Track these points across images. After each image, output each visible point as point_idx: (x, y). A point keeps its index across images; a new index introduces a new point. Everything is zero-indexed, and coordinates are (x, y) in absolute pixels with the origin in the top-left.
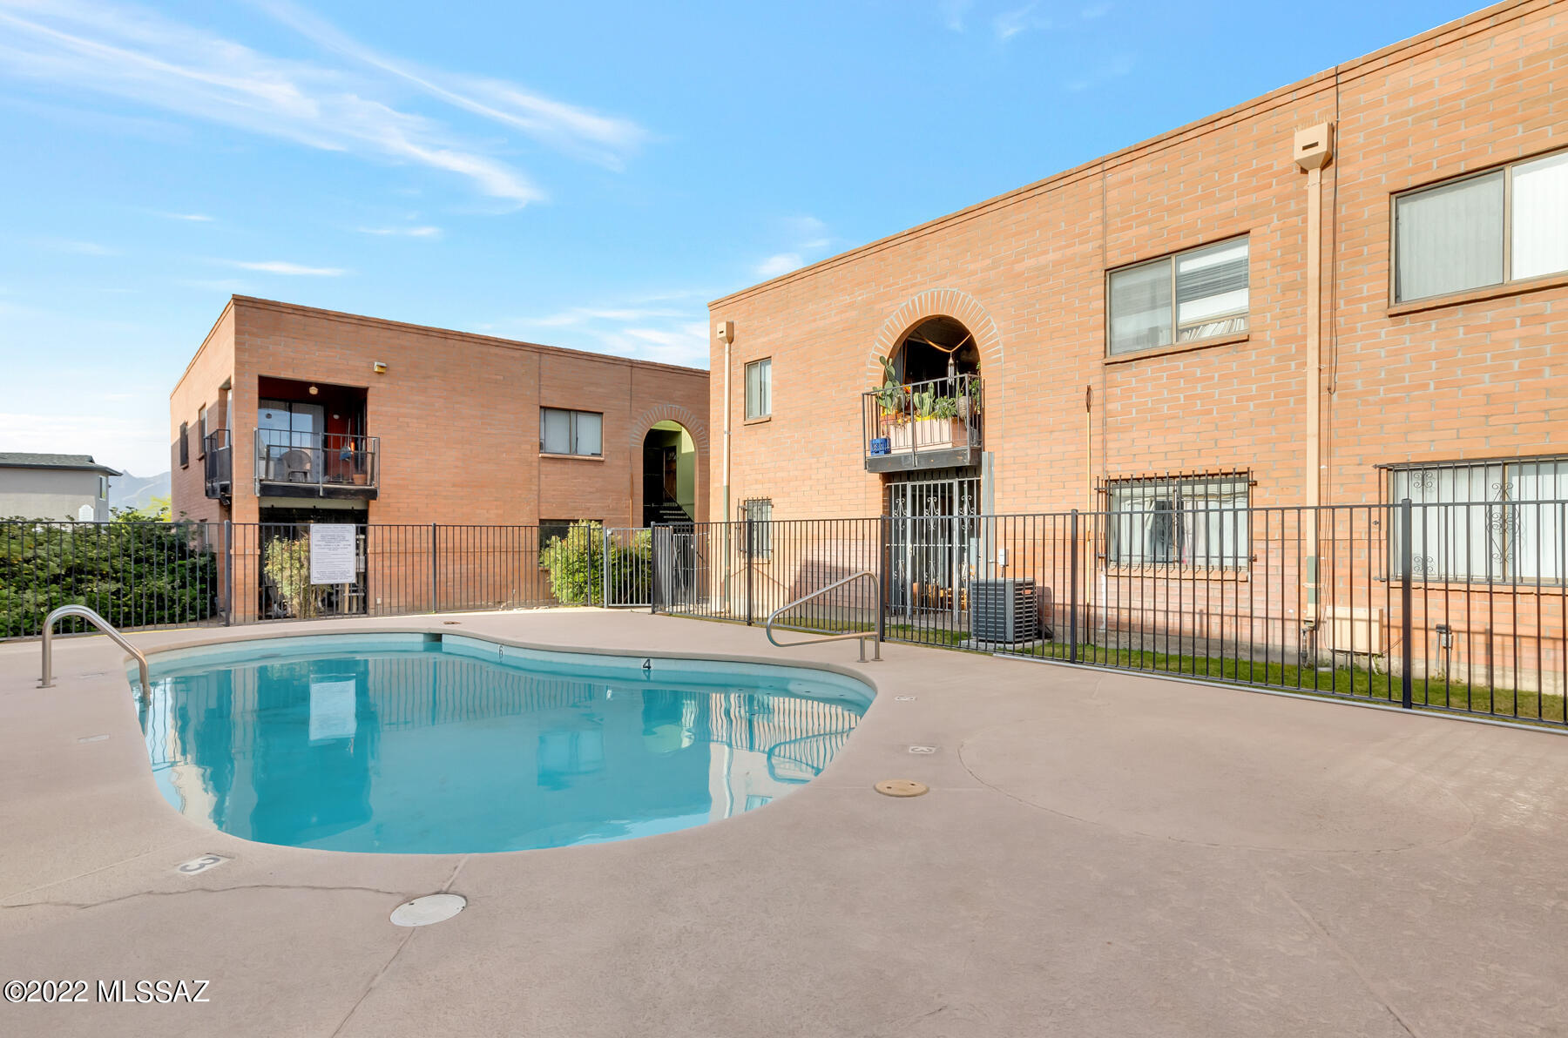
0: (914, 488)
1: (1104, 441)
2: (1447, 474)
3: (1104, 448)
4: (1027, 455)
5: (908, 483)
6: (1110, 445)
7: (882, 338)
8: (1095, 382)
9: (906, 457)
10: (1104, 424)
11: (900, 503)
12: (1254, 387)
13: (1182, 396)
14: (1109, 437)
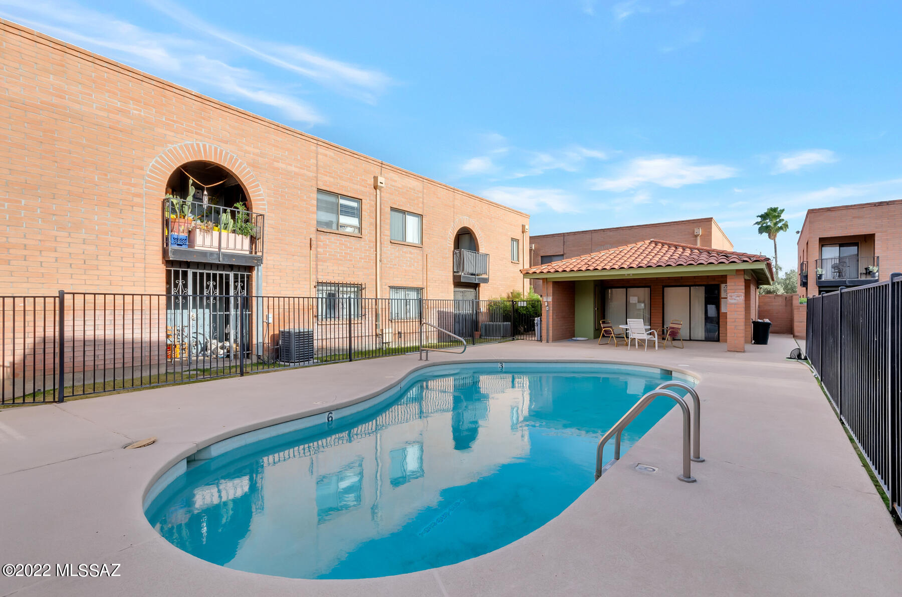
0: (195, 274)
1: (317, 265)
2: (400, 289)
3: (317, 268)
4: (281, 265)
5: (189, 270)
6: (319, 267)
7: (163, 155)
8: (313, 236)
9: (212, 254)
10: (317, 257)
11: (181, 283)
12: (363, 255)
13: (343, 252)
14: (319, 263)
